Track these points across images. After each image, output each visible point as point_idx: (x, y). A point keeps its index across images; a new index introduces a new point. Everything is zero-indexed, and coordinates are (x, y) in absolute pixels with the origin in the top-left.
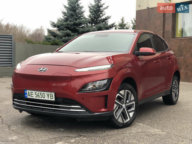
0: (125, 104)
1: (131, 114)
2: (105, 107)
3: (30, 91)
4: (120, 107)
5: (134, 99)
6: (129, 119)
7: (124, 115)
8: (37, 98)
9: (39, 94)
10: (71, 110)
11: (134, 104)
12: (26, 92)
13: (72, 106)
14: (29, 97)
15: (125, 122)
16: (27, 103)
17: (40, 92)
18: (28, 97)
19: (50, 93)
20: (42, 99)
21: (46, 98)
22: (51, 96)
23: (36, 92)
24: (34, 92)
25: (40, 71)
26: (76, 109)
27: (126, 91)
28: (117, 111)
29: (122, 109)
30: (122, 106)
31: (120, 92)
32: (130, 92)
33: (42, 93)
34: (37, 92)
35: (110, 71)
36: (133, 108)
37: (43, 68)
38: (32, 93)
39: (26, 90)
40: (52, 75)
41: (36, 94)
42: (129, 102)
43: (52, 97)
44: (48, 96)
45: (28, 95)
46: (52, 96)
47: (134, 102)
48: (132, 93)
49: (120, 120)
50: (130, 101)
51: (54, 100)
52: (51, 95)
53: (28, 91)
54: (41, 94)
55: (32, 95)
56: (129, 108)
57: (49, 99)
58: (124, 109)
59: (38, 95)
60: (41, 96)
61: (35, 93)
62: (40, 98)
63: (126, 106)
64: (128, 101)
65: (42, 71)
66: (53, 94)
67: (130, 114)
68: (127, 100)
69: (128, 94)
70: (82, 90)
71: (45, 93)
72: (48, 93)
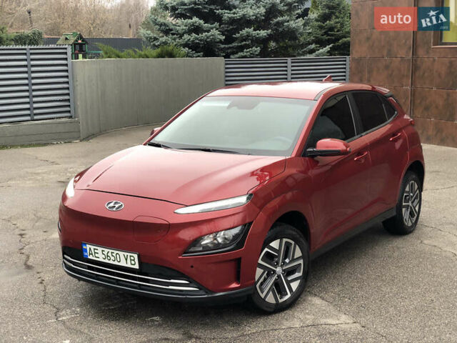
0: (282, 266)
1: (295, 286)
2: (237, 280)
3: (92, 247)
4: (270, 273)
5: (301, 255)
6: (289, 295)
7: (279, 288)
8: (106, 261)
9: (110, 254)
10: (171, 287)
11: (300, 264)
12: (84, 247)
13: (172, 281)
14: (91, 257)
15: (280, 301)
16: (90, 268)
17: (111, 251)
18: (89, 257)
19: (129, 254)
20: (116, 263)
21: (123, 263)
22: (131, 260)
23: (104, 249)
24: (100, 249)
25: (110, 208)
26: (180, 286)
27: (285, 240)
28: (265, 280)
29: (276, 277)
30: (274, 272)
31: (271, 244)
32: (293, 243)
33: (115, 252)
34: (106, 250)
35: (247, 208)
36: (299, 272)
37: (116, 203)
38: (96, 251)
39: (85, 244)
40: (132, 220)
41: (103, 254)
42: (290, 262)
43: (133, 262)
44: (126, 260)
45: (90, 254)
46: (134, 260)
47: (301, 262)
48: (297, 242)
49: (270, 299)
50: (293, 260)
51: (138, 268)
52: (132, 258)
53: (88, 246)
54: (113, 254)
55: (97, 255)
56: (289, 272)
57: (129, 265)
58: (279, 276)
59: (108, 256)
60: (112, 258)
61: (103, 251)
62: (111, 262)
63: (283, 270)
64: (287, 261)
65: (114, 209)
66: (136, 256)
67: (291, 284)
68: (285, 259)
69: (288, 246)
70: (190, 250)
71: (121, 253)
72: (126, 254)
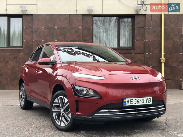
3: (129, 99)
8: (137, 104)
10: (159, 109)
12: (124, 100)
13: (160, 106)
14: (128, 105)
18: (126, 105)
20: (142, 104)
21: (145, 103)
22: (149, 100)
33: (142, 98)
34: (137, 99)
38: (131, 101)
39: (125, 99)
41: (135, 101)
44: (147, 101)
45: (127, 103)
53: (127, 99)
54: (141, 100)
55: (131, 103)
57: (148, 103)
59: (138, 101)
60: (140, 102)
62: (139, 104)
66: (151, 98)
71: (145, 98)
72: (147, 98)
